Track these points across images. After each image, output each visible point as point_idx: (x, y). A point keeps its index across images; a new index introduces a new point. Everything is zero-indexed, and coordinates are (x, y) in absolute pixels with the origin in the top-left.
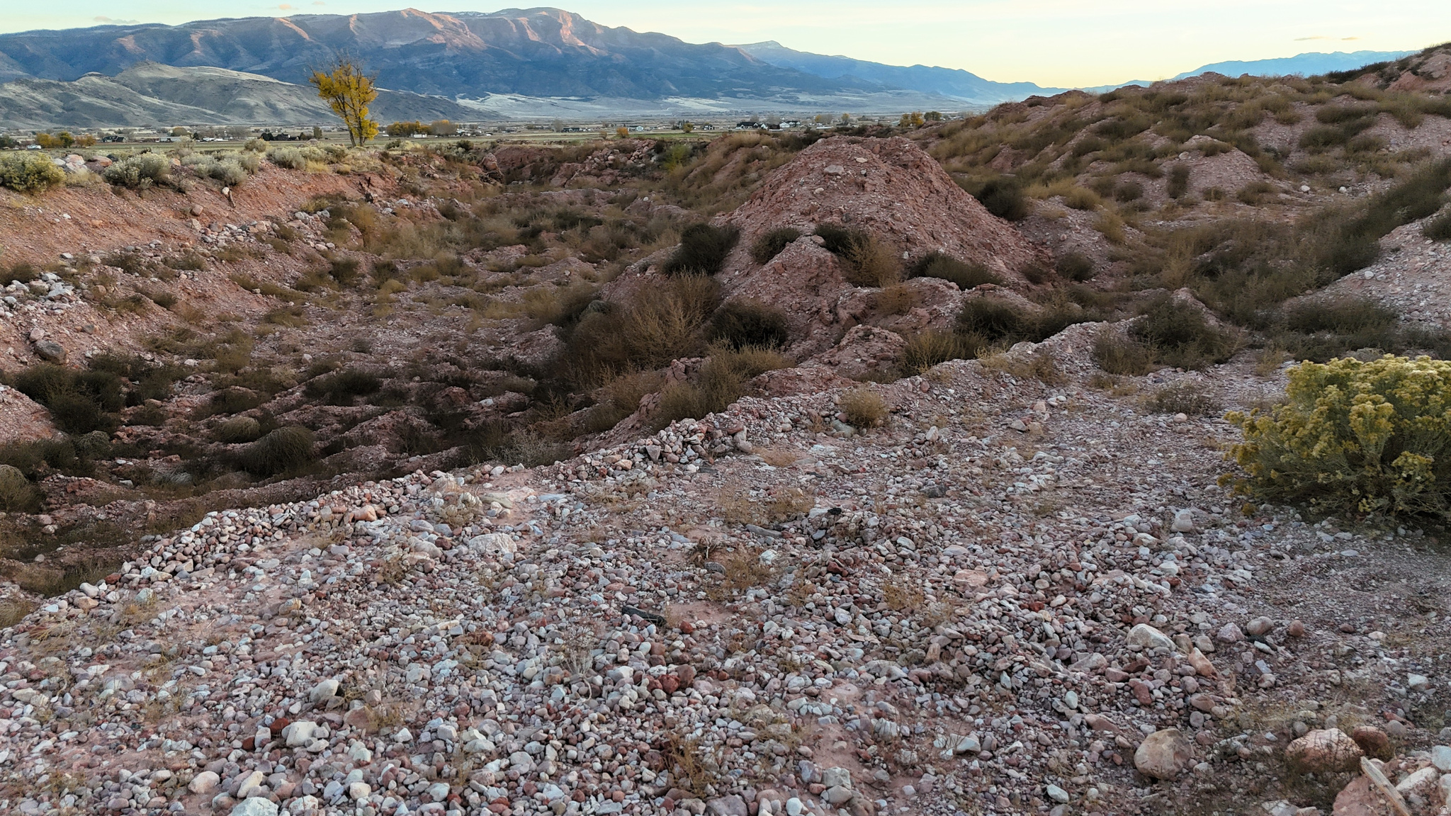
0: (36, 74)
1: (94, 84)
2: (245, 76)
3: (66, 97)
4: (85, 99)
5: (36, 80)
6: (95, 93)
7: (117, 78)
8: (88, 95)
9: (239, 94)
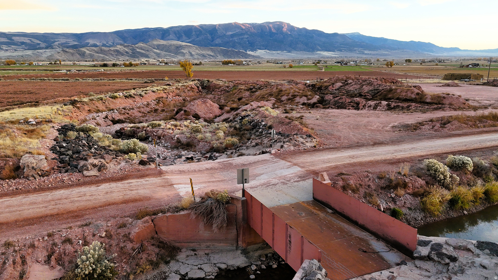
0: (125, 42)
1: (141, 46)
2: (184, 44)
3: (133, 50)
4: (138, 50)
5: (126, 44)
6: (141, 49)
7: (147, 44)
8: (139, 49)
9: (181, 49)
